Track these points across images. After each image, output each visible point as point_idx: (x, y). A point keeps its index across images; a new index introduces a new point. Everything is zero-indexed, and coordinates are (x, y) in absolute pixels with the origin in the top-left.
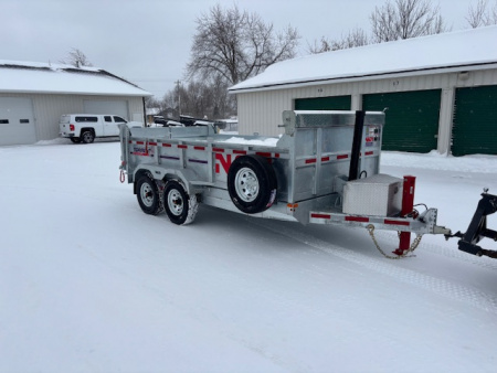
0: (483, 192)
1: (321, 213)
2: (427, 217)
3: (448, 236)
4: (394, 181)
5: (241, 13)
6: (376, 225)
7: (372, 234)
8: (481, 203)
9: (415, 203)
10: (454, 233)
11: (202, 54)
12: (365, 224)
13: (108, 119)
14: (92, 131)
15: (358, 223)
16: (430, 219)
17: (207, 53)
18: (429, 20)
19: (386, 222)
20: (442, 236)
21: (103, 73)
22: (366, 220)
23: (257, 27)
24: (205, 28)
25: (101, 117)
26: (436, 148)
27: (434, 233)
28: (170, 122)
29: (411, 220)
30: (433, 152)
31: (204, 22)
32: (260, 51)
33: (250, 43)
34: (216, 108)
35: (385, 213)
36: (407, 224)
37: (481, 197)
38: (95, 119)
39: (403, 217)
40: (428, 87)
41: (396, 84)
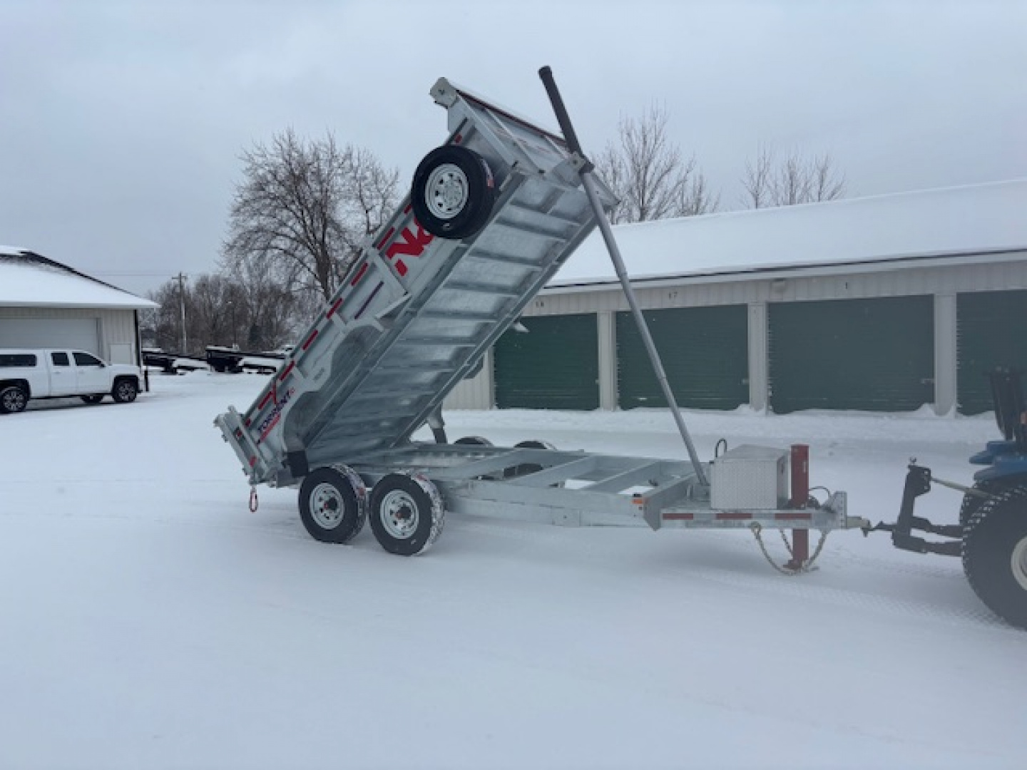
0: (909, 463)
1: (680, 511)
2: (834, 507)
3: (867, 529)
4: (781, 455)
5: (341, 149)
6: (762, 522)
7: (758, 537)
8: (909, 478)
9: (811, 485)
10: (874, 525)
11: (253, 223)
12: (747, 522)
13: (60, 359)
14: (23, 386)
15: (737, 522)
16: (841, 509)
17: (264, 221)
18: (682, 182)
19: (778, 516)
20: (859, 531)
21: (30, 258)
22: (749, 516)
23: (368, 174)
24: (261, 172)
25: (44, 356)
26: (747, 401)
27: (847, 527)
28: (178, 362)
29: (812, 511)
30: (743, 408)
31: (260, 160)
32: (374, 220)
33: (354, 204)
34: (254, 329)
35: (774, 504)
36: (808, 516)
37: (907, 471)
38: (30, 361)
39: (799, 508)
40: (725, 301)
41: (673, 295)
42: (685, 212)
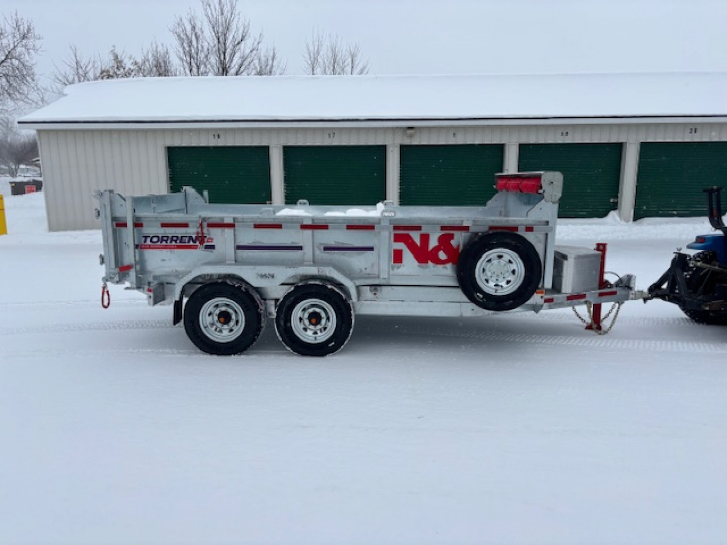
12: (583, 300)
15: (577, 301)
20: (641, 300)
22: (584, 296)
27: (635, 298)
29: (618, 289)
36: (615, 293)
40: (371, 142)
41: (331, 136)
42: (260, 73)
